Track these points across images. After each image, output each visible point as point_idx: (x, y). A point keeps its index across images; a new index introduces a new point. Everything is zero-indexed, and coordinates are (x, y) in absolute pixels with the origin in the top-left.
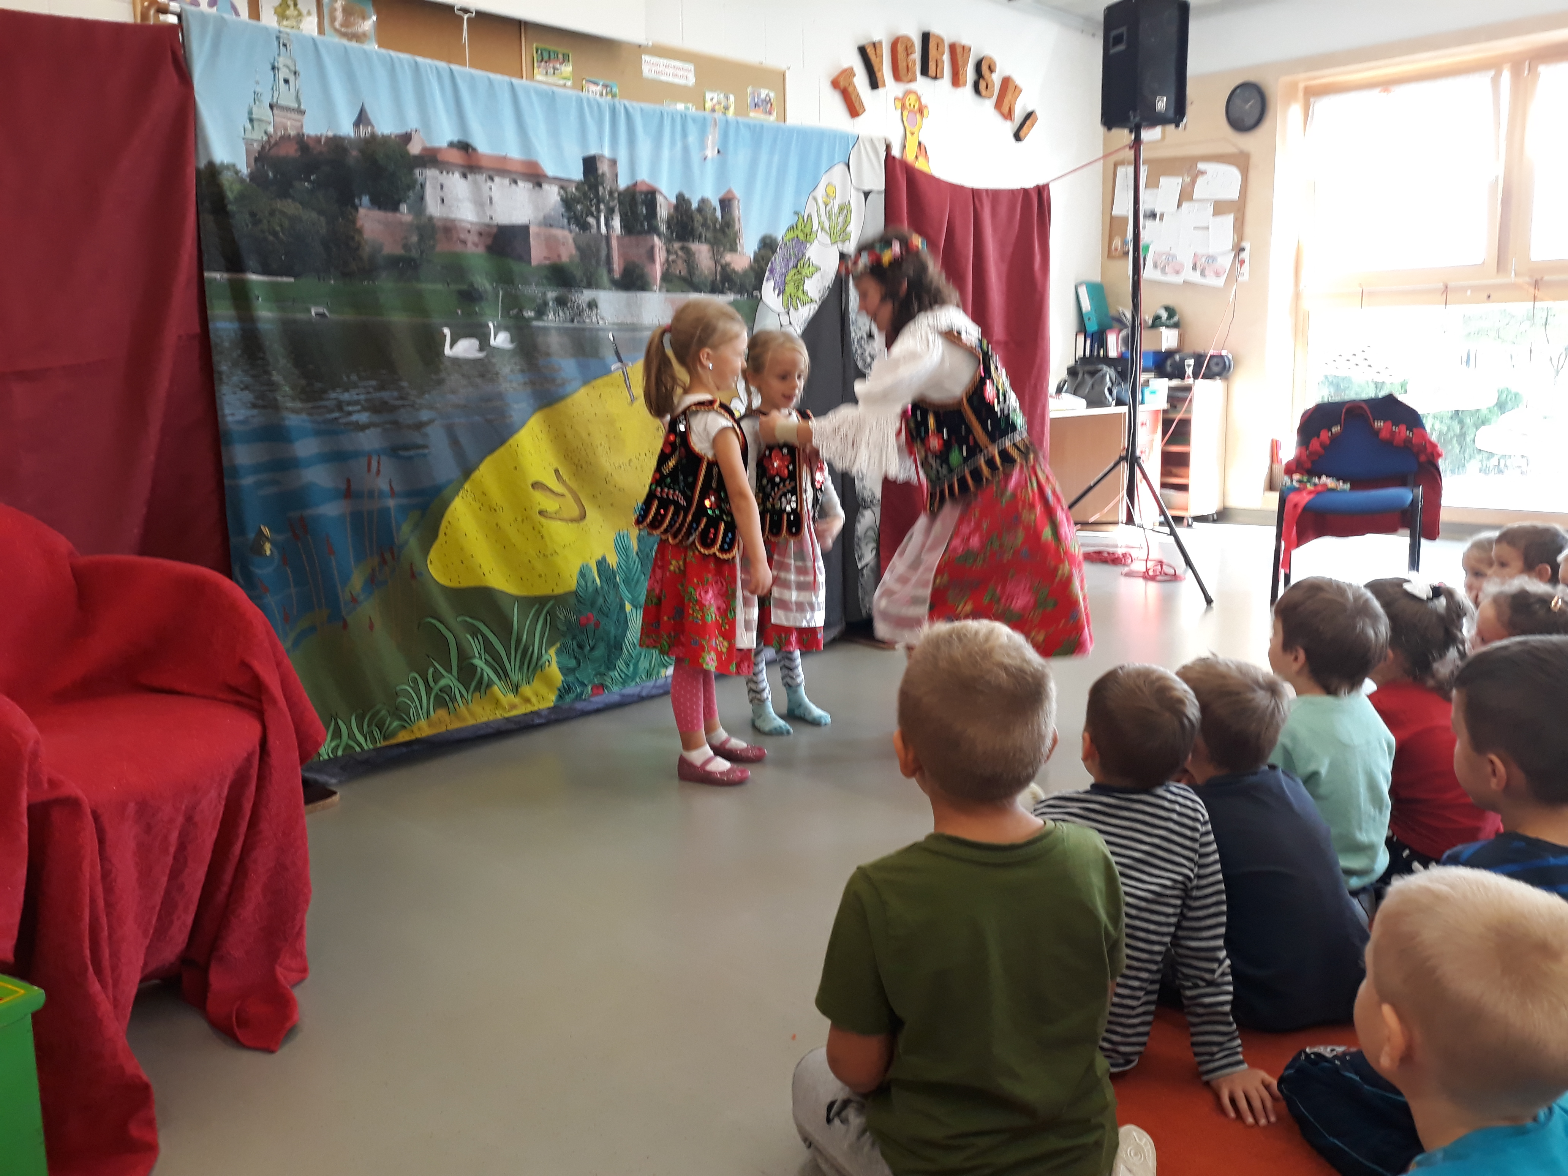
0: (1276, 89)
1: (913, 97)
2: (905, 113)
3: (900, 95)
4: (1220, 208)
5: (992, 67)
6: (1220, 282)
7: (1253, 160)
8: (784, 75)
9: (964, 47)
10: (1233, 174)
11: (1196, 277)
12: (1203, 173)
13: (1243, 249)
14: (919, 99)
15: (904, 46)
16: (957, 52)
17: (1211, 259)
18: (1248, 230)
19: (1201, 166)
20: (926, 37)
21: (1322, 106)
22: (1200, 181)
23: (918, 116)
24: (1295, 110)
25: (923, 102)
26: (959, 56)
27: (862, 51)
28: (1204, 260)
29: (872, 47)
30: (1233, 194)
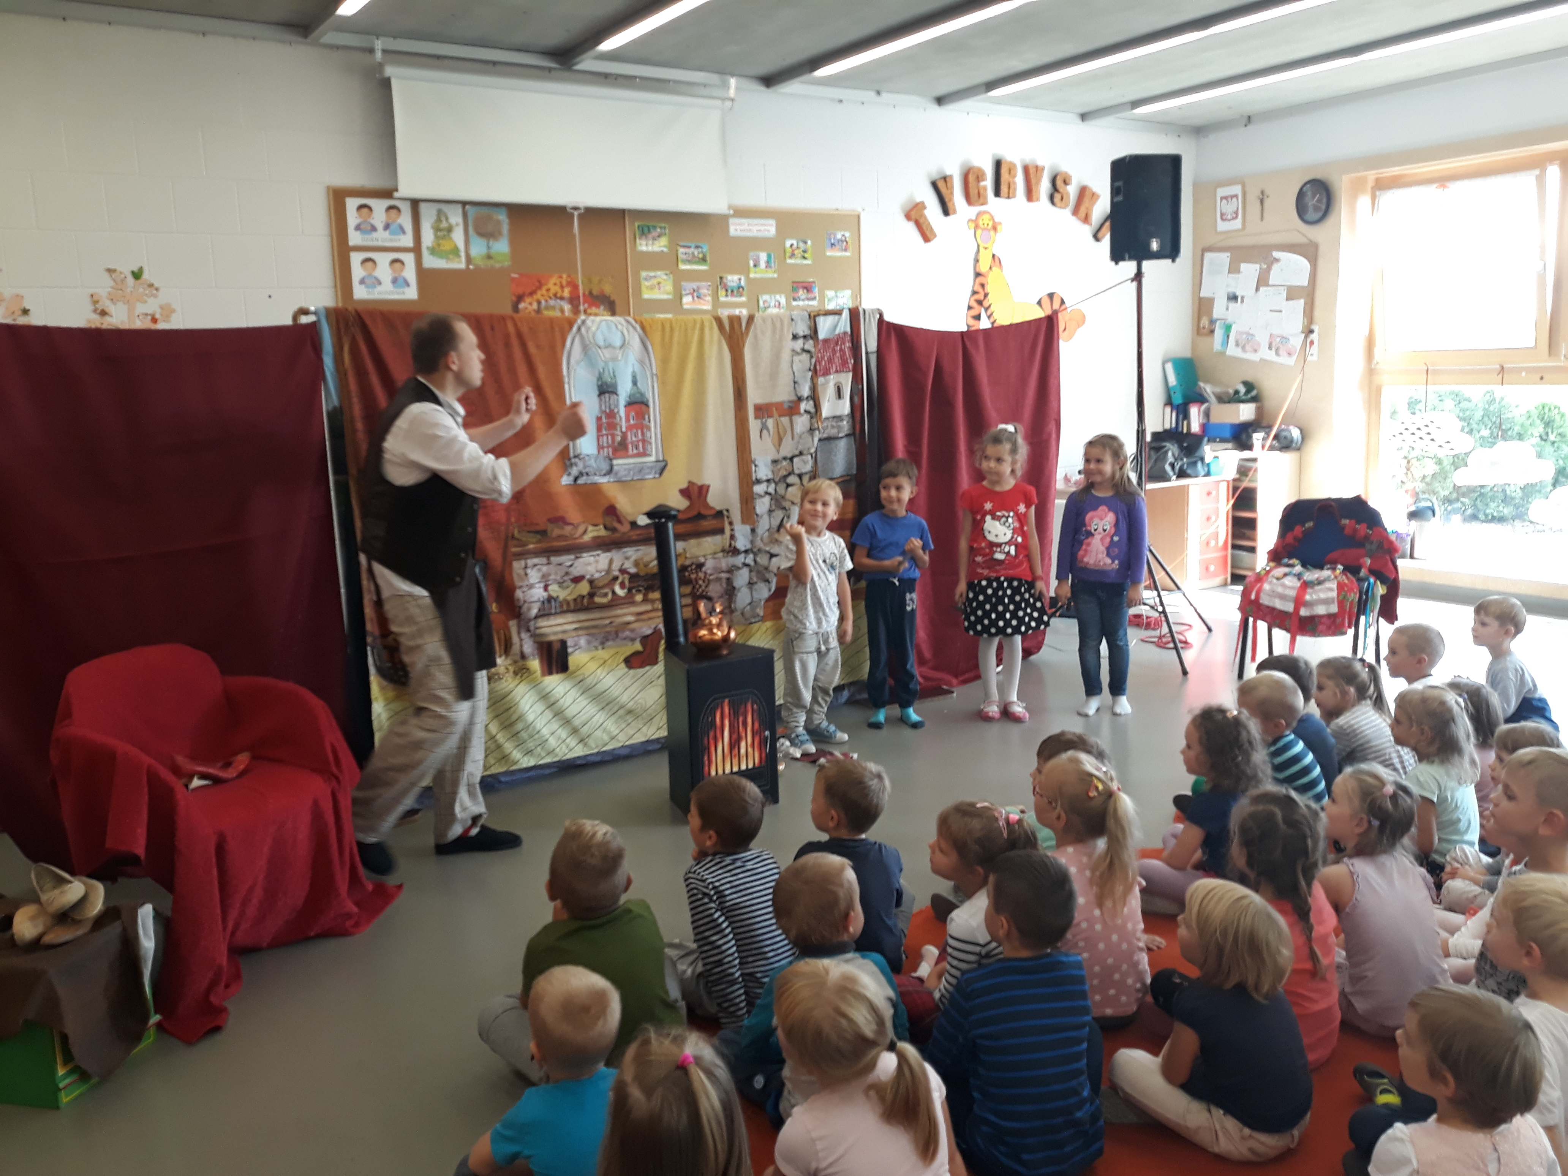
0: (1342, 185)
1: (986, 217)
2: (979, 232)
3: (974, 218)
4: (1292, 293)
5: (1067, 181)
6: (1291, 361)
7: (1322, 250)
8: (859, 217)
9: (1037, 167)
10: (1303, 263)
11: (1271, 356)
12: (1277, 260)
13: (1312, 332)
14: (992, 218)
15: (975, 176)
16: (1030, 173)
17: (1284, 339)
18: (1318, 313)
19: (1276, 254)
20: (998, 164)
21: (1388, 198)
22: (1275, 268)
23: (992, 233)
24: (1364, 201)
25: (996, 220)
26: (1032, 176)
27: (934, 185)
28: (1278, 340)
29: (942, 181)
30: (1303, 281)
